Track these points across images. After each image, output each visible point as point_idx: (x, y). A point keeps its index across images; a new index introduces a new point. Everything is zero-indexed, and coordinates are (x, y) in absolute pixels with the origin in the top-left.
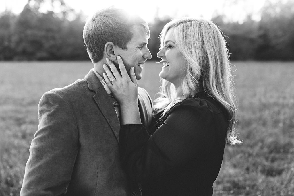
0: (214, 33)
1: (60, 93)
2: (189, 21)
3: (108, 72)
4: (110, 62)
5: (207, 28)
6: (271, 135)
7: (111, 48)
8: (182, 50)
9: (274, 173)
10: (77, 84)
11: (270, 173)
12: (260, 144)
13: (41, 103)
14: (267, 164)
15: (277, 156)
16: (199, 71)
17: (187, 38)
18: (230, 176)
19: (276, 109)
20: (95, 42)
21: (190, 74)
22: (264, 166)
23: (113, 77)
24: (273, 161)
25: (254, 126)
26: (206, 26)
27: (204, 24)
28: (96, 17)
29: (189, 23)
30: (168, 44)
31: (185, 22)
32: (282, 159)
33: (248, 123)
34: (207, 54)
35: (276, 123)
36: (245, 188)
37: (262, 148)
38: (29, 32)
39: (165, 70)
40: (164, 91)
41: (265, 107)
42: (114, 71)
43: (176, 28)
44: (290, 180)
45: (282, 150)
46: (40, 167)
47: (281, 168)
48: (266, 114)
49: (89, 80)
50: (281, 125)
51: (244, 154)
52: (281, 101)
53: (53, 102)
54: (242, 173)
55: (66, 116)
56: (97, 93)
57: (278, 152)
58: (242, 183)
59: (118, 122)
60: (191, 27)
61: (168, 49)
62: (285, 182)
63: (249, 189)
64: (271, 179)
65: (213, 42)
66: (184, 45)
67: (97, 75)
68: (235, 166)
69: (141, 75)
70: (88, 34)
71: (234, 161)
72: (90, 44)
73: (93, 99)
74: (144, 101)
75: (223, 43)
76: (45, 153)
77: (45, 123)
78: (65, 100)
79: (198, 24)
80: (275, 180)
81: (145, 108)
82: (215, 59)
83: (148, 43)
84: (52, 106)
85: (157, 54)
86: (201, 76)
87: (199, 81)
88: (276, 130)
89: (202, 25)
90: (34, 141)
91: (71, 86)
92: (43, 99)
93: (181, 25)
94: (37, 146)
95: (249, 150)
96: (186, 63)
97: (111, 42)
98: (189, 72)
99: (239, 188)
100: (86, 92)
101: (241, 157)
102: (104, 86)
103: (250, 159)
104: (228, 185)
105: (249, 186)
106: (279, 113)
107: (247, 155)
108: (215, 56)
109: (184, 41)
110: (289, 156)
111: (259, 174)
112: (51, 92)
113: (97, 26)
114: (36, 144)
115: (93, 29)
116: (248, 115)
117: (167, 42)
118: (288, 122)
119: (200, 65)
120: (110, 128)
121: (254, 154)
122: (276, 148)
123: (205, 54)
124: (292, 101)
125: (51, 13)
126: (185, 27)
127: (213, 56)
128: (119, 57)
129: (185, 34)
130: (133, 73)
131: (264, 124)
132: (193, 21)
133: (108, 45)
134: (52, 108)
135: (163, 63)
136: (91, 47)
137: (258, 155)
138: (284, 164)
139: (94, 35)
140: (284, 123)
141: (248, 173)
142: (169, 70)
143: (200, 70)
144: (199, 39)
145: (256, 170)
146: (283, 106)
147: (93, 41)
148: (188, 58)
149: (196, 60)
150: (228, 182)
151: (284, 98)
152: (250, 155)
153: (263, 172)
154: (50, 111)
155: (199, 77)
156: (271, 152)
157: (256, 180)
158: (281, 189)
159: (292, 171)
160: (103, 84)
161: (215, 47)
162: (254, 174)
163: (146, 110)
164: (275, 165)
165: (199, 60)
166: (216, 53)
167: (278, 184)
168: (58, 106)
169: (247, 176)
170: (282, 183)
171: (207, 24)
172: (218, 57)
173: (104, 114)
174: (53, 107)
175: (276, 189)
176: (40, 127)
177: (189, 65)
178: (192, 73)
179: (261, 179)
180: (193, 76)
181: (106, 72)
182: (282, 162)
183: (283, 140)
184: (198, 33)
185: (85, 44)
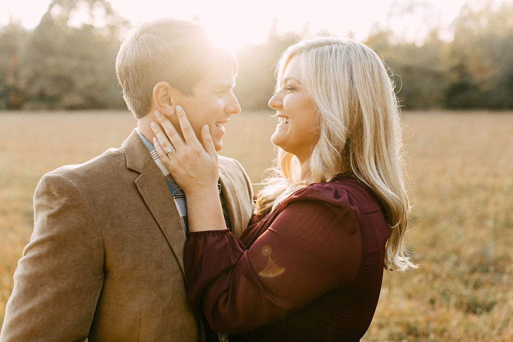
0: (372, 68)
1: (72, 175)
2: (329, 43)
3: (160, 135)
4: (163, 117)
5: (360, 58)
6: (473, 241)
7: (165, 93)
8: (314, 95)
9: (479, 310)
10: (105, 158)
11: (472, 308)
12: (454, 258)
13: (38, 192)
14: (467, 292)
15: (484, 278)
16: (342, 135)
17: (324, 74)
18: (402, 314)
19: (482, 195)
20: (137, 81)
21: (327, 140)
22: (462, 295)
23: (169, 145)
24: (476, 286)
25: (443, 225)
26: (358, 54)
27: (355, 50)
28: (140, 34)
29: (327, 47)
30: (289, 83)
31: (321, 45)
32: (493, 284)
33: (433, 221)
34: (359, 104)
35: (481, 220)
36: (426, 335)
37: (457, 264)
38: (51, 61)
39: (281, 130)
40: (281, 167)
41: (462, 191)
42: (171, 135)
43: (303, 55)
44: (507, 321)
45: (492, 269)
46: (31, 312)
47: (491, 299)
48: (464, 204)
49: (129, 150)
50: (490, 223)
51: (427, 274)
52: (490, 181)
53: (58, 193)
54: (423, 308)
55: (81, 219)
56: (142, 176)
57: (486, 271)
58: (421, 328)
59: (181, 228)
60: (331, 53)
61: (289, 93)
62: (498, 326)
63: (436, 337)
64: (473, 319)
65: (371, 83)
66: (318, 85)
67: (144, 141)
68: (409, 296)
69: (221, 143)
70: (123, 66)
71: (408, 287)
72: (127, 83)
73: (135, 186)
74: (233, 186)
75: (390, 86)
76: (41, 286)
77: (42, 231)
78: (79, 189)
79: (345, 50)
80: (479, 321)
81: (237, 198)
82: (374, 113)
83: (234, 85)
84: (55, 198)
85: (269, 102)
86: (346, 144)
87: (342, 154)
88: (483, 233)
89: (350, 52)
90: (22, 262)
91: (94, 162)
92: (41, 186)
93: (314, 51)
94: (27, 272)
95: (435, 268)
96: (320, 118)
97: (165, 81)
98: (324, 135)
99: (417, 336)
100: (121, 174)
101: (421, 281)
102: (155, 161)
103: (437, 284)
104: (398, 330)
105: (435, 331)
106: (486, 203)
107: (431, 277)
108: (374, 109)
109: (317, 79)
110: (505, 278)
111: (453, 310)
112: (55, 173)
113: (140, 51)
114: (26, 268)
115: (133, 56)
116: (432, 207)
117: (286, 80)
118: (502, 218)
119: (345, 124)
120: (165, 240)
121: (444, 275)
122: (481, 264)
123: (355, 104)
124: (508, 182)
125: (88, 28)
126: (319, 54)
127: (370, 109)
128: (179, 108)
129: (320, 67)
130: (207, 136)
131: (461, 222)
132: (334, 43)
133: (159, 87)
134: (55, 203)
135: (279, 118)
136: (129, 89)
137: (450, 277)
138: (496, 292)
139: (136, 67)
140: (496, 220)
141: (434, 309)
142: (289, 131)
143: (344, 132)
144: (344, 77)
145: (447, 303)
146: (494, 190)
147: (134, 78)
148: (324, 109)
149: (338, 115)
150: (398, 324)
151: (496, 176)
152: (436, 277)
153: (459, 306)
154: (53, 208)
155: (342, 146)
156: (473, 271)
157: (446, 321)
158: (492, 337)
159: (511, 306)
160: (154, 157)
161: (374, 93)
162: (443, 310)
163: (238, 201)
164: (481, 295)
165: (344, 114)
166: (376, 103)
167: (486, 329)
168: (66, 201)
169: (431, 314)
170: (493, 327)
171: (360, 52)
172: (379, 110)
173: (153, 214)
174: (58, 201)
175: (484, 337)
176: (34, 237)
177: (325, 123)
178: (330, 138)
179: (455, 319)
180: (331, 143)
181: (157, 136)
182: (493, 289)
183: (495, 251)
184: (344, 66)
185: (120, 82)
